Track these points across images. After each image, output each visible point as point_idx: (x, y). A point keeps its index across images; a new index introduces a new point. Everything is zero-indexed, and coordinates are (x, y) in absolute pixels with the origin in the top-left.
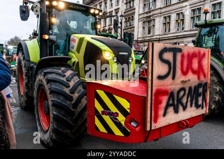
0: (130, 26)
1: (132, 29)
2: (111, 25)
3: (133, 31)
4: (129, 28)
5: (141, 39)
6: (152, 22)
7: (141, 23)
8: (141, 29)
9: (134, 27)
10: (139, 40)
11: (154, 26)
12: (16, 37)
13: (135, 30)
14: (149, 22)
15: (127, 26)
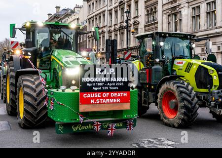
0: (153, 20)
1: (156, 25)
4: (152, 24)
6: (178, 15)
7: (165, 17)
8: (166, 25)
9: (157, 23)
11: (181, 20)
13: (158, 27)
14: (175, 15)
15: (149, 22)
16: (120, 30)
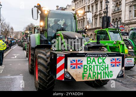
0: (118, 10)
1: (120, 13)
2: (101, 10)
3: (121, 14)
4: (117, 12)
5: (128, 22)
7: (128, 7)
8: (128, 13)
9: (121, 11)
10: (126, 22)
12: (31, 24)
15: (115, 11)
16: (94, 17)
